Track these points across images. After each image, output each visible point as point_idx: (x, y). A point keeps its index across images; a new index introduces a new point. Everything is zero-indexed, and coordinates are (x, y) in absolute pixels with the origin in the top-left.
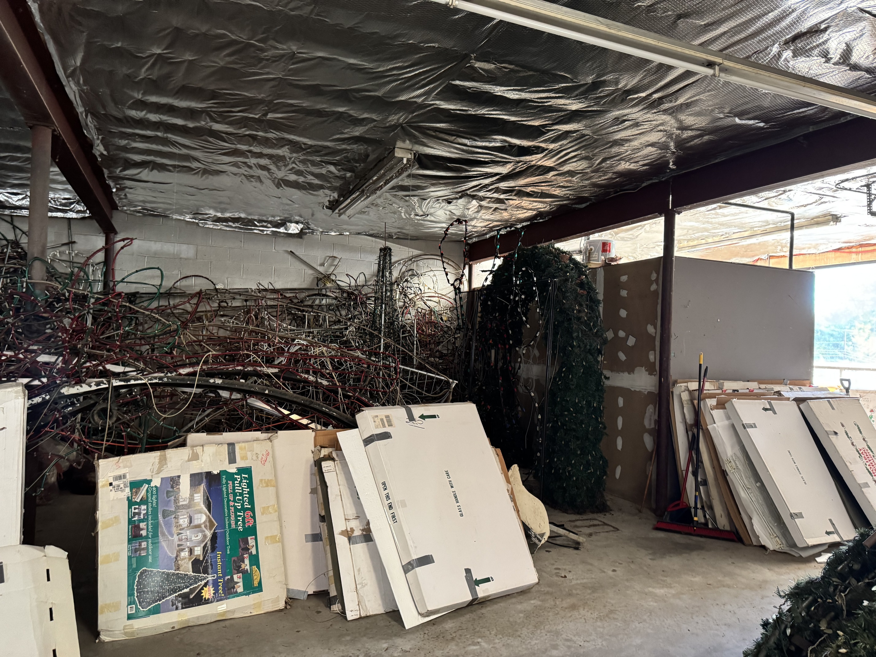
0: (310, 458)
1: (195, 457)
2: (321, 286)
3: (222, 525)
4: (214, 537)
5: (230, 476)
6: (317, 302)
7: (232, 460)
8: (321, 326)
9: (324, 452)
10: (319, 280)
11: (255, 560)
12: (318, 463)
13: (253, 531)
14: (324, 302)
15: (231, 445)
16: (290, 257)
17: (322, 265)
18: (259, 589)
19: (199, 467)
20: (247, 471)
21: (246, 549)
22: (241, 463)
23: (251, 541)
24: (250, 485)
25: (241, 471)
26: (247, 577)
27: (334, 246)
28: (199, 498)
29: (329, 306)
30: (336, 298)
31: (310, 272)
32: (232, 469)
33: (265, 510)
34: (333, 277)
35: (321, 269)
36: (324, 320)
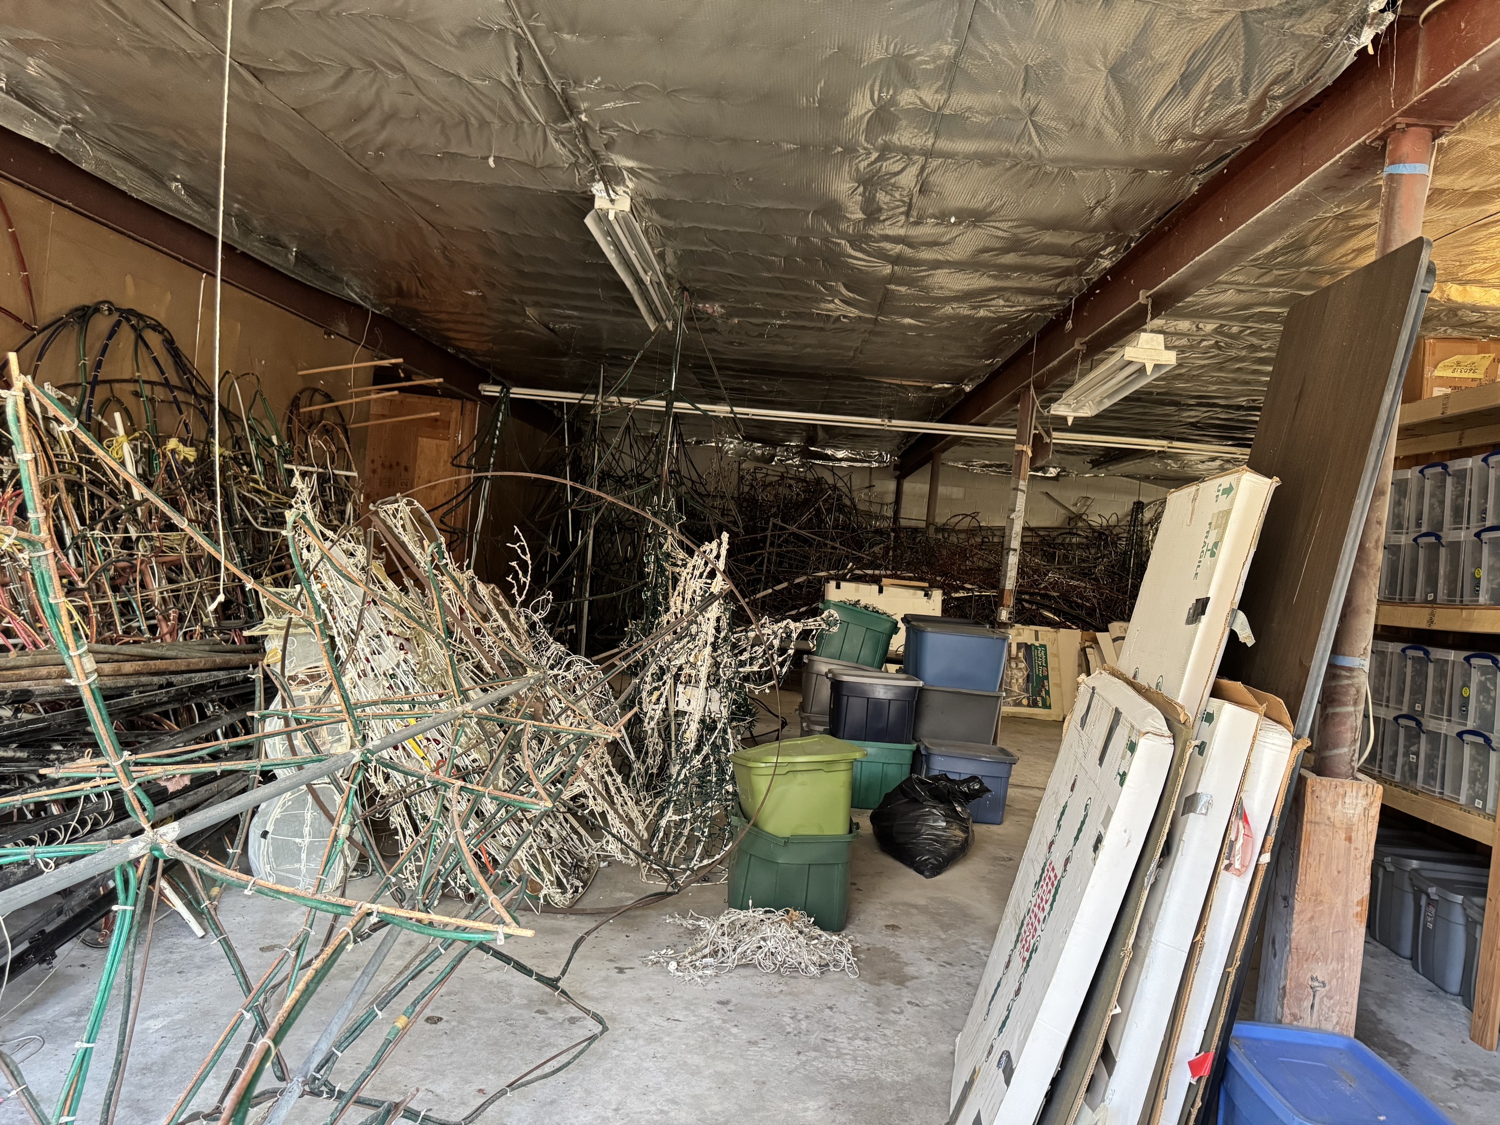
0: (1078, 647)
1: (1019, 634)
2: (1072, 524)
3: (1032, 670)
4: (1028, 676)
5: (1036, 647)
6: (1067, 541)
7: (1037, 639)
8: (1070, 563)
9: (1087, 644)
10: (1070, 519)
11: (1048, 693)
12: (1083, 650)
13: (1047, 677)
14: (1074, 540)
15: (1037, 632)
16: (1045, 498)
17: (1075, 505)
18: (1049, 707)
19: (1021, 639)
20: (1044, 646)
21: (1043, 686)
22: (1041, 642)
23: (1046, 682)
24: (1046, 654)
25: (1041, 646)
26: (1044, 701)
27: (1088, 487)
28: (1021, 655)
29: (1079, 545)
30: (1087, 537)
31: (1063, 511)
32: (1037, 644)
33: (1053, 669)
34: (1085, 517)
35: (1073, 509)
36: (1074, 558)
